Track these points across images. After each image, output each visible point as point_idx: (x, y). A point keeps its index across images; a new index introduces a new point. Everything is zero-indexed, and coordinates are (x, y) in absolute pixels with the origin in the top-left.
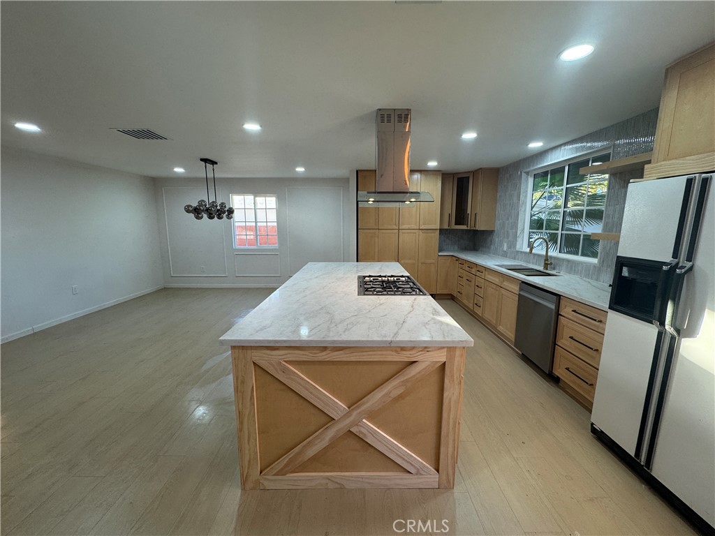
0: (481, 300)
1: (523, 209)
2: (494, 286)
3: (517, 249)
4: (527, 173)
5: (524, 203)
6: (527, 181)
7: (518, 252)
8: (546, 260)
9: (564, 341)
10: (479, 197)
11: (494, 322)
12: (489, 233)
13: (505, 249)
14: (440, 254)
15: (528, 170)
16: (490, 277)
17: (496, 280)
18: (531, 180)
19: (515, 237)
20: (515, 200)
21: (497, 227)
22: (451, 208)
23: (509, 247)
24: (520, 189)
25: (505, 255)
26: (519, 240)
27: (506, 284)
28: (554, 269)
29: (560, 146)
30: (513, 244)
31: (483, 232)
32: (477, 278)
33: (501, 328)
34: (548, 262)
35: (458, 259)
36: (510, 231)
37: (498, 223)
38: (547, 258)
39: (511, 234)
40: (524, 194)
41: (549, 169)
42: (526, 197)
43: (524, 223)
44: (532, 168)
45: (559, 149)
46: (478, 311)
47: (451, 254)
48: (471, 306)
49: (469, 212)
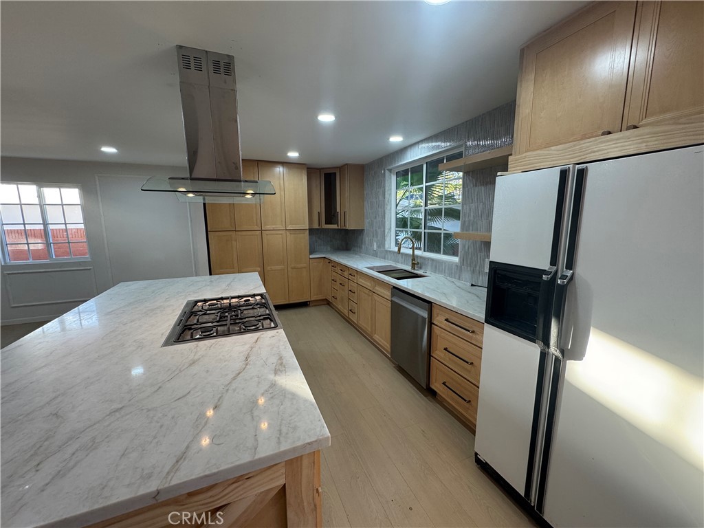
0: (355, 305)
1: (388, 208)
2: (367, 291)
3: (386, 249)
4: (390, 171)
5: (390, 201)
6: (391, 178)
7: (387, 251)
8: (413, 260)
9: (438, 353)
10: (347, 194)
11: (370, 330)
12: (358, 233)
13: (375, 249)
14: (311, 256)
15: (390, 168)
16: (362, 281)
17: (368, 284)
18: (394, 178)
19: (384, 236)
20: (381, 198)
21: (366, 227)
22: (319, 206)
23: (379, 247)
24: (384, 187)
25: (375, 255)
26: (387, 239)
27: (379, 289)
28: (421, 268)
29: (418, 143)
30: (382, 244)
31: (354, 231)
32: (350, 282)
33: (376, 337)
34: (415, 261)
35: (330, 261)
36: (379, 230)
37: (367, 221)
38: (414, 257)
39: (379, 233)
40: (389, 192)
41: (409, 167)
42: (390, 194)
43: (391, 221)
44: (394, 166)
45: (417, 146)
46: (353, 318)
47: (323, 256)
48: (346, 312)
49: (338, 210)
